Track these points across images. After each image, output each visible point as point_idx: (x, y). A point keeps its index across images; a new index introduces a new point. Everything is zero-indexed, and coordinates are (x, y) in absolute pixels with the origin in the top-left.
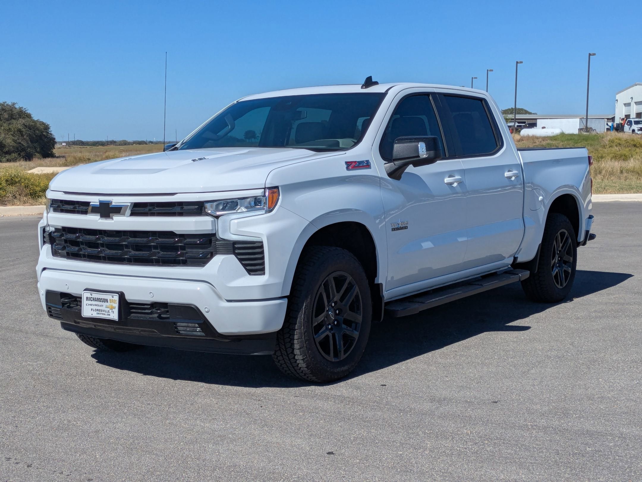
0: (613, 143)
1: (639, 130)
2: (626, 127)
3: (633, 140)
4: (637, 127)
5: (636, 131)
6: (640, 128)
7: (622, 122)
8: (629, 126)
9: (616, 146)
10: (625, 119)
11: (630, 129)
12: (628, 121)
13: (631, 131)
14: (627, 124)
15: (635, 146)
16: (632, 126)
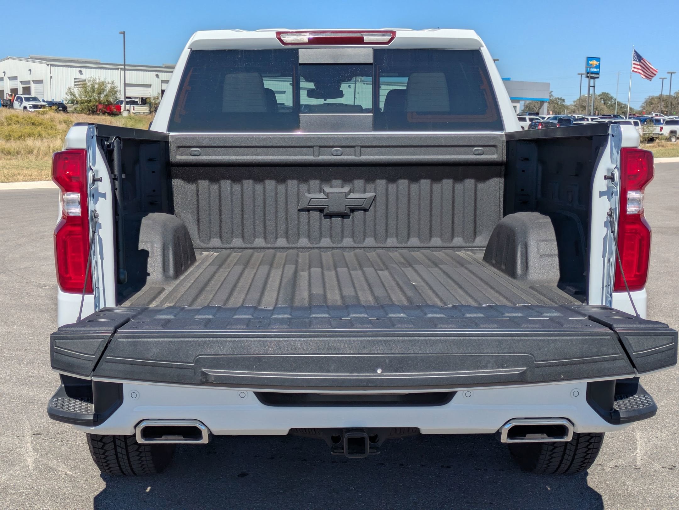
0: (11, 120)
1: (31, 108)
2: (16, 104)
3: (30, 118)
4: (29, 105)
5: (28, 109)
6: (32, 105)
7: (11, 98)
8: (20, 103)
9: (15, 124)
10: (13, 95)
11: (20, 106)
12: (17, 97)
13: (22, 108)
14: (16, 101)
15: (33, 124)
16: (23, 103)
